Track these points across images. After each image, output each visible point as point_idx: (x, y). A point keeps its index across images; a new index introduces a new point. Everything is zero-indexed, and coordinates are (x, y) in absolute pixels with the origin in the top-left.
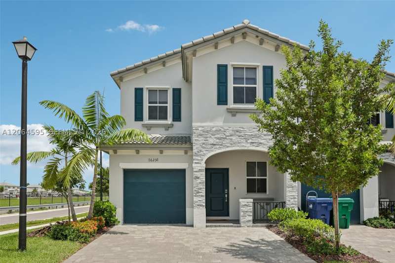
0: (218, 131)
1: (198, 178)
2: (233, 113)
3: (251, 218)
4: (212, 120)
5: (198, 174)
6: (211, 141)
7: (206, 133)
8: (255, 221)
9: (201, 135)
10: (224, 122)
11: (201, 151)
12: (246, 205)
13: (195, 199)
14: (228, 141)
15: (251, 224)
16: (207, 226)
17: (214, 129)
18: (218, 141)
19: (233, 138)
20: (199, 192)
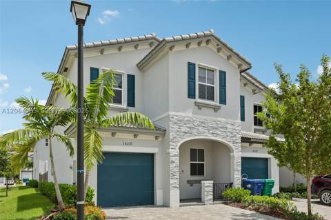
0: (189, 121)
1: (173, 162)
2: (199, 106)
3: (212, 197)
4: (184, 111)
5: (173, 159)
6: (184, 129)
7: (180, 122)
8: (215, 199)
9: (176, 123)
10: (193, 114)
11: (176, 138)
12: (208, 186)
13: (171, 181)
14: (196, 131)
15: (212, 202)
16: (180, 206)
17: (186, 119)
18: (188, 129)
19: (200, 128)
20: (174, 175)
